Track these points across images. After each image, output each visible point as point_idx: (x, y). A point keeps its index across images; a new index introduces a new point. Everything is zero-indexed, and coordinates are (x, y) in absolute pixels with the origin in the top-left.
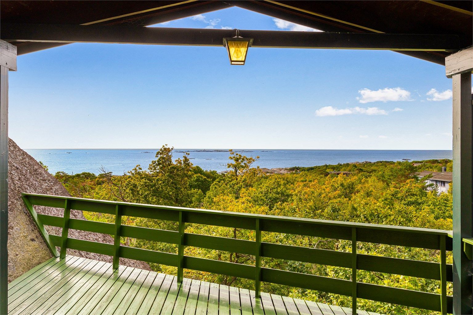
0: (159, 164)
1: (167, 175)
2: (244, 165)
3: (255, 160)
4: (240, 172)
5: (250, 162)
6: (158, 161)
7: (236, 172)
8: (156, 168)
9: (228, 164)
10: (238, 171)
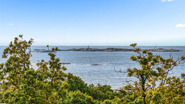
0: (9, 70)
1: (22, 87)
2: (157, 72)
3: (178, 63)
4: (150, 84)
5: (168, 66)
6: (7, 65)
7: (144, 83)
8: (4, 77)
9: (129, 70)
10: (147, 82)
